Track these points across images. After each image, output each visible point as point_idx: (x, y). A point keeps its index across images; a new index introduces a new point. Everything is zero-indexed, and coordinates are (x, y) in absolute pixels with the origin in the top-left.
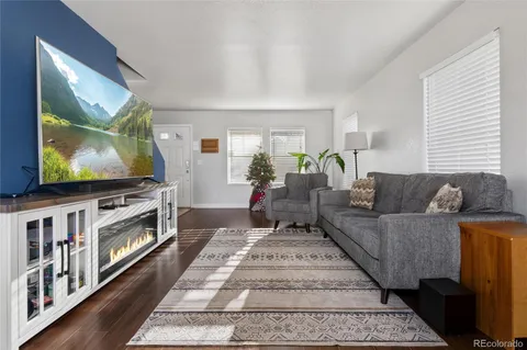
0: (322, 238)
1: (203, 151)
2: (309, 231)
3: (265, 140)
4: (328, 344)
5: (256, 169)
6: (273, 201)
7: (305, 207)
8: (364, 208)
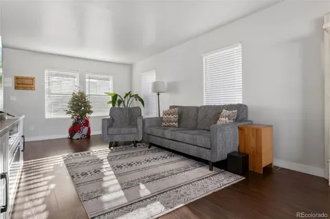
0: (147, 149)
1: (16, 88)
2: (135, 146)
3: (82, 82)
4: (210, 193)
5: (77, 105)
6: (108, 128)
7: (134, 130)
8: (174, 126)
